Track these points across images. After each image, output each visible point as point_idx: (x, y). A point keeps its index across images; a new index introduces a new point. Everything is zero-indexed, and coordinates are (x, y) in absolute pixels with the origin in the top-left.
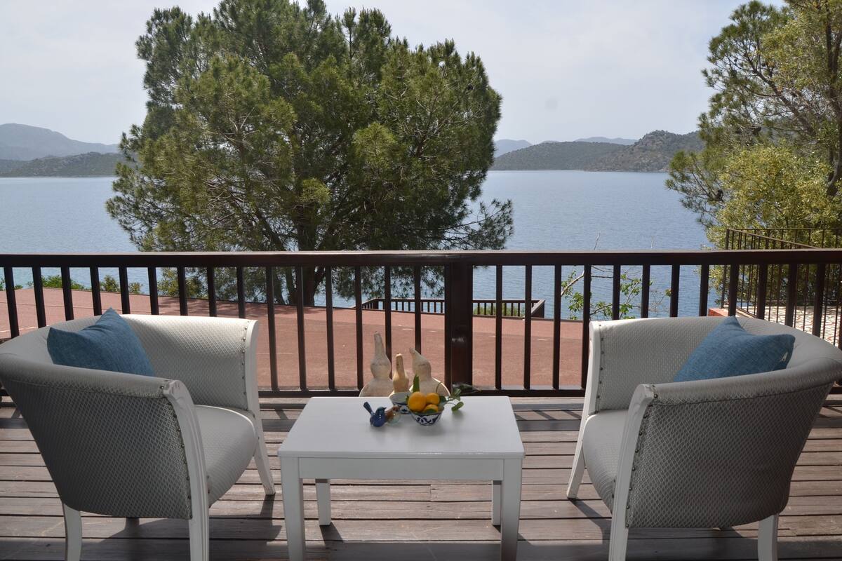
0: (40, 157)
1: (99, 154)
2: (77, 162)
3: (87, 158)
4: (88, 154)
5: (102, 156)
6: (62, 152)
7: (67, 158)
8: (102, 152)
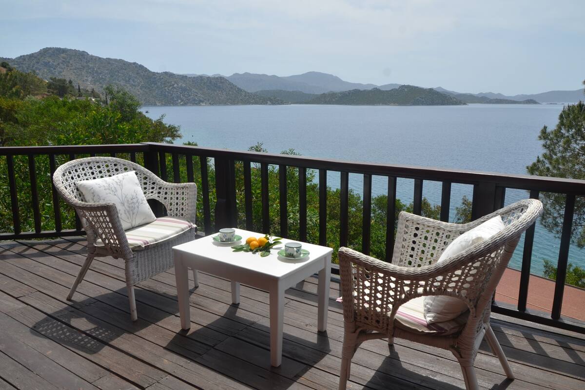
0: (326, 92)
1: (359, 91)
2: (346, 95)
3: (352, 93)
4: (353, 90)
5: (362, 91)
6: (338, 89)
7: (341, 93)
8: (362, 89)
